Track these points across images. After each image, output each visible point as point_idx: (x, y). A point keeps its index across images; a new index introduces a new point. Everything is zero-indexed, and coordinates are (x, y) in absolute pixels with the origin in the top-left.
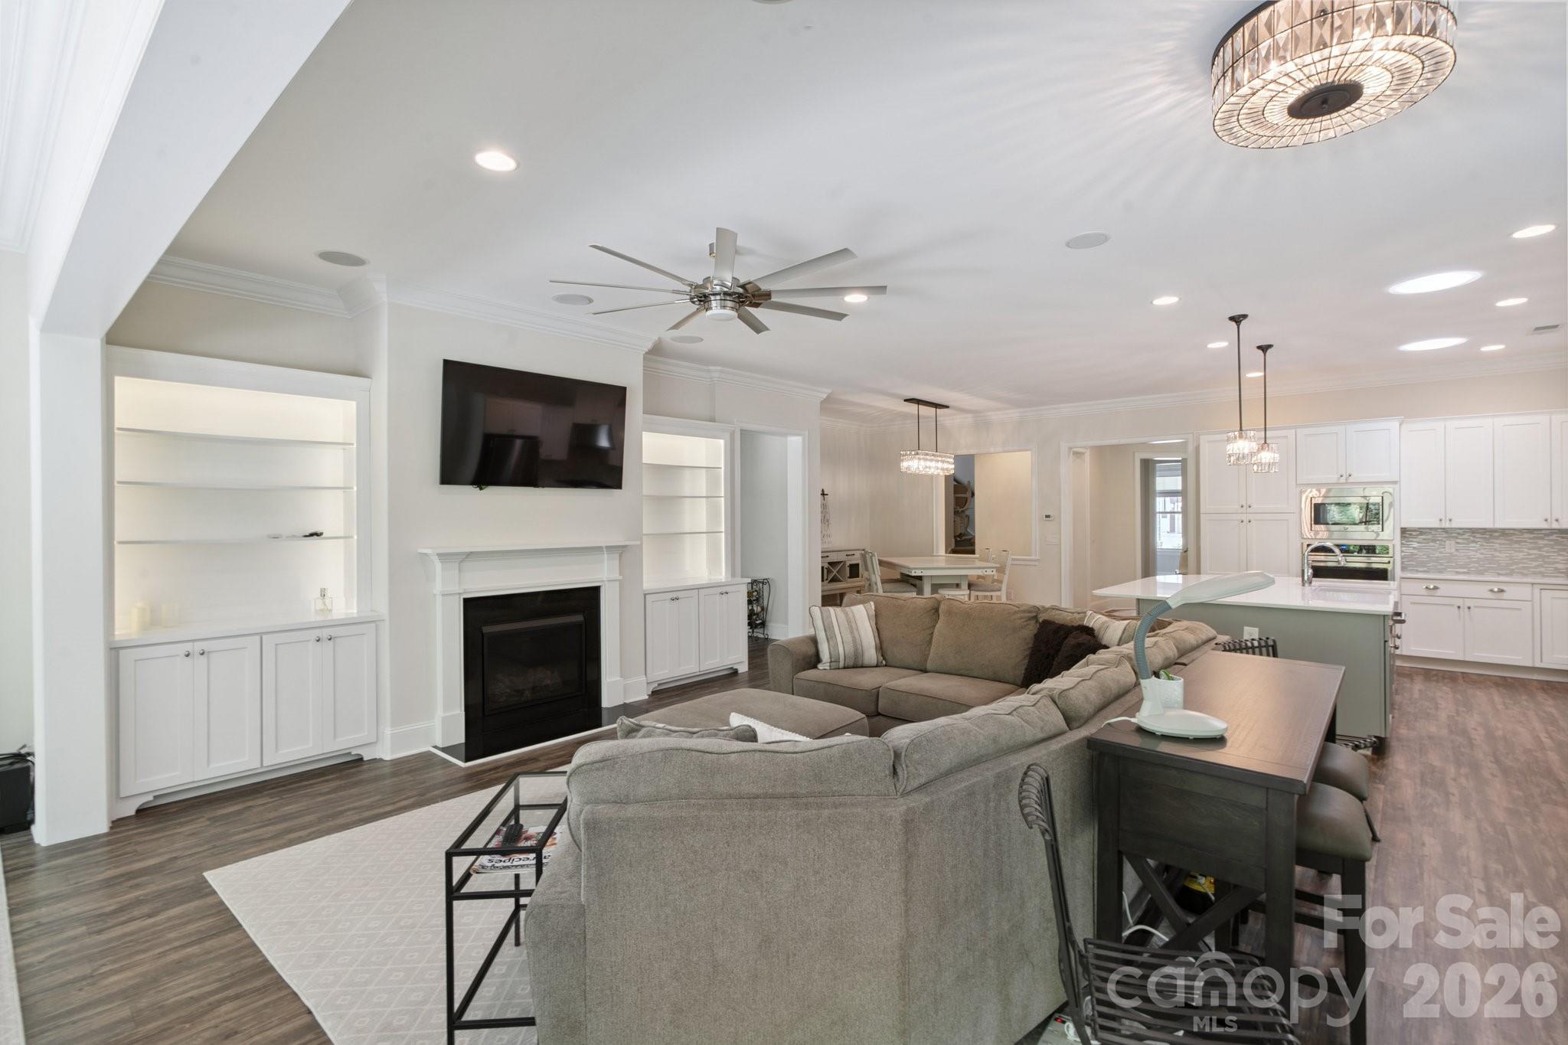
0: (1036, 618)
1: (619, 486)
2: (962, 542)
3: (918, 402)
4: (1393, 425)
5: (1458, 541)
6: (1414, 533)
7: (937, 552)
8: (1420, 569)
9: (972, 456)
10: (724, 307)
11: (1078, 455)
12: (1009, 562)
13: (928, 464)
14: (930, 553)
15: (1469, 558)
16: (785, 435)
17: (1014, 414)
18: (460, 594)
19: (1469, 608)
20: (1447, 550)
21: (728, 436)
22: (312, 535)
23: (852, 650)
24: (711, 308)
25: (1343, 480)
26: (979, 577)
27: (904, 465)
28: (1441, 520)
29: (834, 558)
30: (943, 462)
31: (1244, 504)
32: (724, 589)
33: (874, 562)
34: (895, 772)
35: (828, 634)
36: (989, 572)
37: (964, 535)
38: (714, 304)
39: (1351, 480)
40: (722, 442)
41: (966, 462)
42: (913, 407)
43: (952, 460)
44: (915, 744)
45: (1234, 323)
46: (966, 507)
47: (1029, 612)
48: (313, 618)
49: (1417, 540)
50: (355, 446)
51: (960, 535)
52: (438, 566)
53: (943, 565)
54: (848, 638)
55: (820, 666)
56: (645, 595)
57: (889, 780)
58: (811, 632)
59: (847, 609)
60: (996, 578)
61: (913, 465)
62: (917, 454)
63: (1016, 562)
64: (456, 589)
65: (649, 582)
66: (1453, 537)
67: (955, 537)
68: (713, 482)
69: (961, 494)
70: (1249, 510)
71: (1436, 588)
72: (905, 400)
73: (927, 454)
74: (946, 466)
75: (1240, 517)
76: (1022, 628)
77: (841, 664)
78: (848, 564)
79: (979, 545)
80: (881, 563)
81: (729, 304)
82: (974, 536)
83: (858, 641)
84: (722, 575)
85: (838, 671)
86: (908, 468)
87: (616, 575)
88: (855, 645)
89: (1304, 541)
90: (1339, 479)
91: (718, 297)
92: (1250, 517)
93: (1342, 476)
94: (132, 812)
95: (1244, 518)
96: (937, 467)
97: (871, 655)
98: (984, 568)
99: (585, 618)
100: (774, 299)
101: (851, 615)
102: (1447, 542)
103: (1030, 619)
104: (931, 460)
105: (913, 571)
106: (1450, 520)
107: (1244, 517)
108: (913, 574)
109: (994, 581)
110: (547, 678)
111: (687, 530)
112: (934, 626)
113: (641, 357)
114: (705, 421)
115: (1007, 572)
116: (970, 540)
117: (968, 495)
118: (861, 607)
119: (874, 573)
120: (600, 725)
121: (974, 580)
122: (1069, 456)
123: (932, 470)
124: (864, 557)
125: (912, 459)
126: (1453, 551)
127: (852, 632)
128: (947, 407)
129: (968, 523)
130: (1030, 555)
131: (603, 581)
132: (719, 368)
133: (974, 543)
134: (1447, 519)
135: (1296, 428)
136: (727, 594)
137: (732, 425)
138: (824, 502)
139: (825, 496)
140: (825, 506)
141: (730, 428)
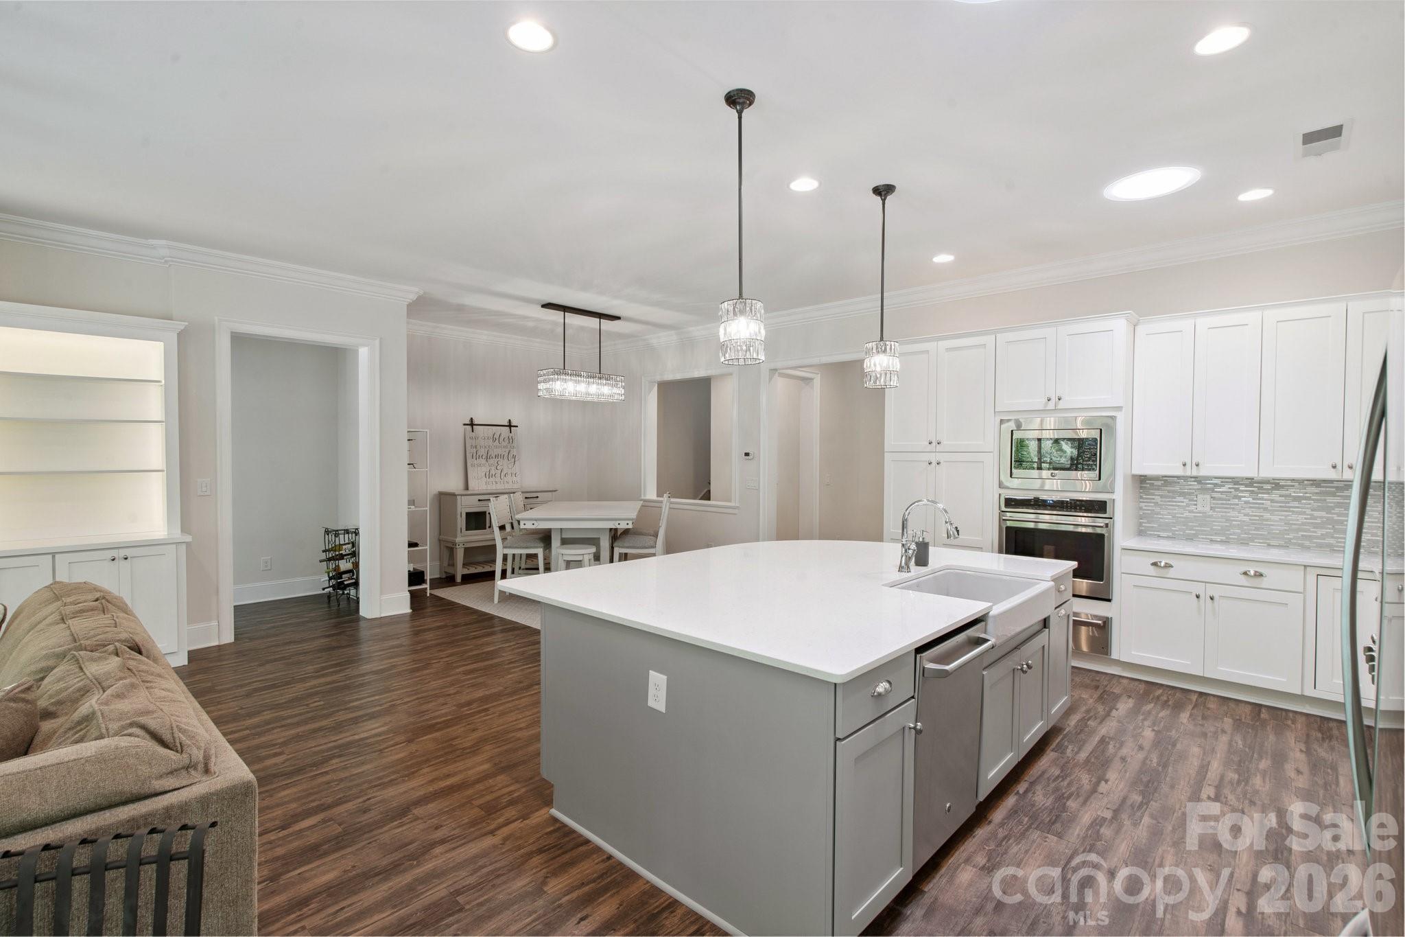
3: (565, 309)
4: (1118, 325)
5: (1215, 495)
6: (1156, 483)
8: (1162, 534)
14: (637, 496)
15: (1227, 520)
19: (1212, 598)
20: (1200, 508)
25: (1051, 405)
28: (1184, 465)
31: (933, 440)
39: (1061, 405)
40: (159, 346)
42: (557, 316)
49: (1160, 493)
66: (1209, 489)
70: (939, 448)
71: (1168, 566)
72: (544, 306)
75: (928, 457)
86: (551, 391)
89: (1002, 491)
90: (1046, 405)
92: (940, 457)
93: (1049, 400)
95: (934, 460)
102: (1200, 497)
106: (1197, 465)
107: (933, 458)
122: (771, 380)
126: (1207, 509)
128: (618, 318)
134: (1194, 463)
135: (995, 332)
136: (126, 559)
137: (187, 324)
138: (511, 435)
139: (512, 428)
140: (511, 440)
141: (182, 328)
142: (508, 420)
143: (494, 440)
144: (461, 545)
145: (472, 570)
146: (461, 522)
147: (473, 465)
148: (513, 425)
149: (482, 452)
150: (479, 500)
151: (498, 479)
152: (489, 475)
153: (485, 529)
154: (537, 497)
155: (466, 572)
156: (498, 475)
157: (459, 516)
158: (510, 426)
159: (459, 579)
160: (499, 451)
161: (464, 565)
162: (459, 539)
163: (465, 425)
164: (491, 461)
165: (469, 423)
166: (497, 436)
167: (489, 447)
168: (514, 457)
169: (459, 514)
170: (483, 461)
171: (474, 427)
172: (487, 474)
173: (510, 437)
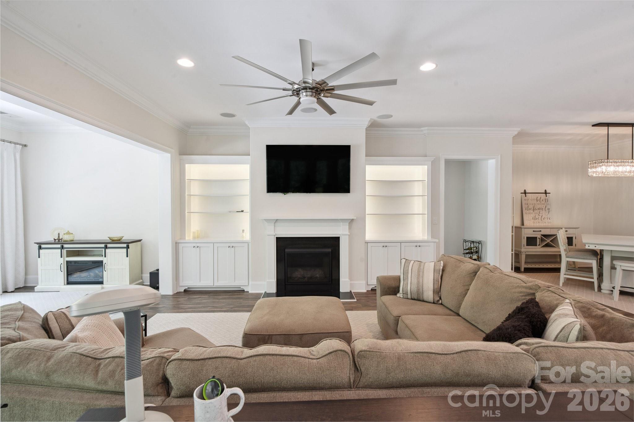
1: (348, 192)
21: (430, 163)
23: (416, 289)
27: (591, 171)
35: (404, 276)
48: (227, 239)
52: (266, 224)
54: (415, 281)
55: (398, 295)
56: (367, 243)
58: (399, 274)
64: (273, 233)
65: (369, 237)
72: (593, 126)
77: (409, 296)
83: (421, 284)
85: (407, 300)
87: (347, 233)
88: (418, 287)
94: (183, 291)
97: (429, 295)
99: (332, 251)
110: (318, 274)
112: (471, 284)
113: (365, 130)
127: (418, 278)
131: (342, 235)
136: (420, 246)
137: (435, 158)
138: (546, 198)
139: (547, 194)
140: (547, 200)
141: (433, 159)
142: (544, 190)
143: (537, 200)
144: (524, 253)
145: (530, 266)
146: (524, 241)
147: (526, 213)
148: (547, 192)
149: (531, 206)
150: (533, 231)
151: (540, 221)
152: (535, 218)
153: (536, 246)
154: (541, 231)
155: (526, 266)
156: (540, 219)
157: (523, 239)
158: (546, 193)
159: (523, 270)
160: (539, 206)
161: (526, 263)
162: (523, 250)
163: (521, 193)
164: (536, 211)
165: (544, 192)
166: (539, 198)
167: (534, 204)
168: (549, 209)
169: (523, 237)
170: (532, 211)
171: (526, 194)
172: (534, 218)
173: (546, 199)
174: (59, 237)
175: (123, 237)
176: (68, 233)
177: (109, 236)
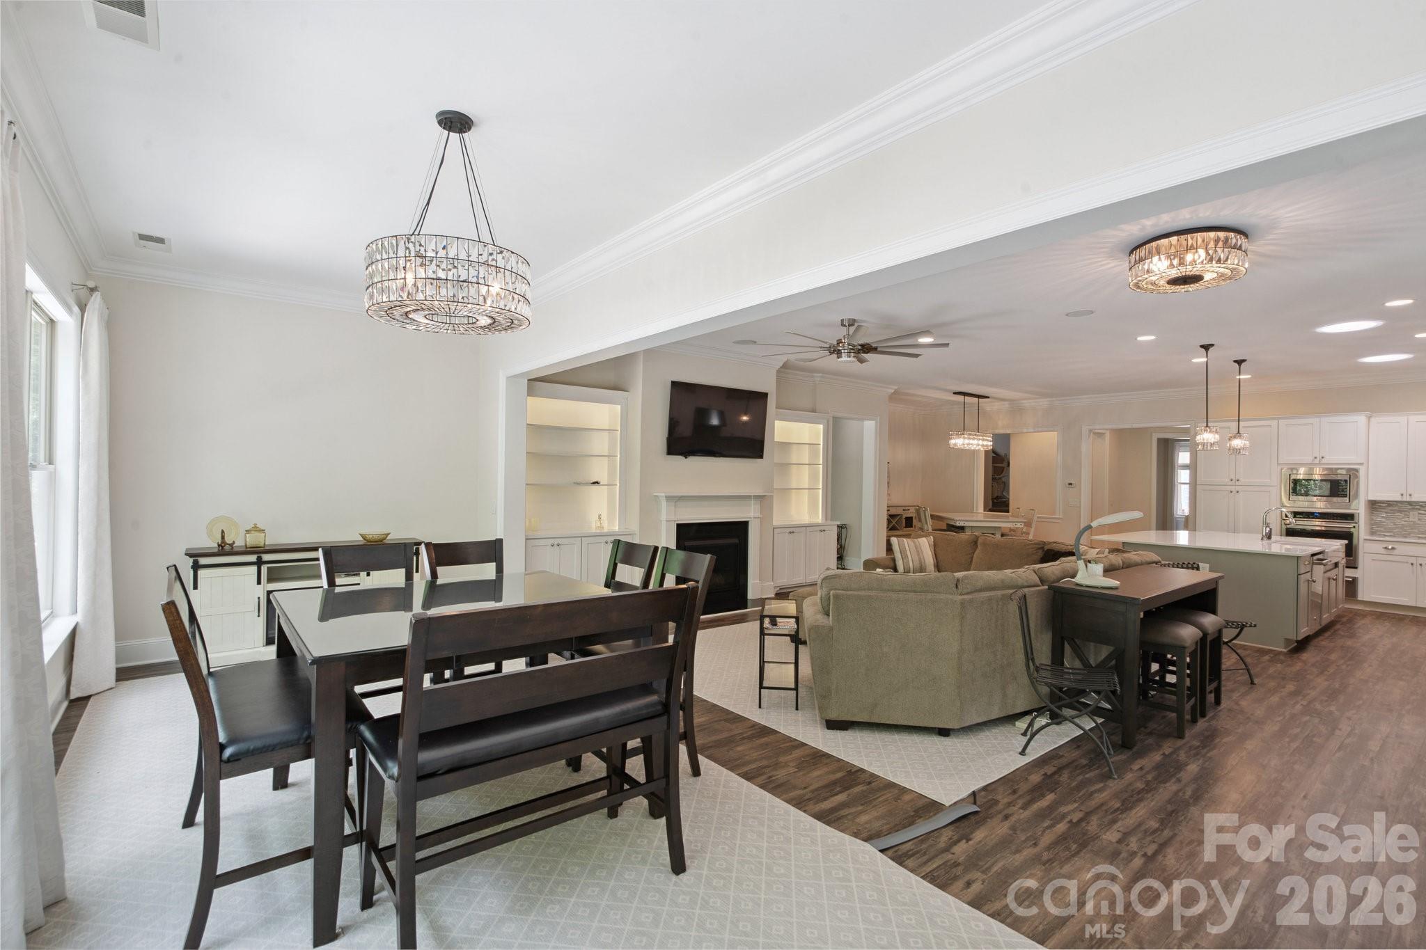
0: (1043, 548)
1: (761, 457)
2: (998, 502)
3: (965, 394)
4: (1362, 418)
6: (1383, 504)
7: (977, 510)
9: (1009, 434)
10: (850, 357)
11: (1100, 435)
12: (1035, 519)
13: (972, 442)
14: (971, 510)
16: (863, 420)
17: (1044, 402)
18: (675, 521)
19: (1421, 565)
20: (1411, 519)
21: (826, 421)
22: (594, 483)
23: (918, 565)
24: (841, 357)
25: (1316, 461)
26: (1011, 530)
27: (953, 442)
28: (1402, 495)
29: (893, 511)
30: (983, 440)
31: (1234, 478)
32: (822, 528)
33: (927, 514)
34: (957, 587)
35: (903, 555)
36: (1018, 525)
37: (1001, 498)
38: (843, 355)
39: (1323, 461)
40: (821, 426)
41: (1003, 440)
42: (961, 398)
43: (990, 439)
44: (965, 577)
45: (1203, 349)
46: (1001, 476)
47: (1039, 544)
48: (593, 530)
49: (1385, 509)
50: (619, 432)
51: (997, 498)
52: (664, 503)
53: (982, 519)
54: (916, 558)
56: (774, 528)
57: (955, 589)
59: (915, 540)
60: (1024, 530)
61: (958, 442)
62: (963, 434)
63: (1039, 520)
64: (672, 517)
65: (777, 520)
66: (1415, 508)
67: (992, 499)
68: (814, 454)
69: (998, 463)
70: (1237, 483)
71: (1393, 548)
72: (954, 393)
73: (970, 434)
74: (985, 443)
75: (1229, 488)
76: (1033, 554)
78: (904, 516)
79: (1012, 505)
80: (932, 516)
81: (852, 354)
82: (1009, 499)
83: (922, 560)
84: (819, 518)
86: (955, 444)
87: (758, 515)
88: (920, 563)
90: (1313, 460)
91: (846, 351)
92: (1238, 488)
93: (1315, 458)
95: (1233, 490)
96: (980, 444)
98: (1014, 522)
99: (739, 541)
100: (879, 349)
101: (917, 543)
102: (1411, 511)
103: (1039, 549)
104: (974, 439)
105: (958, 523)
106: (1411, 495)
107: (1233, 488)
108: (958, 525)
109: (1022, 533)
111: (794, 486)
112: (974, 553)
113: (776, 372)
114: (810, 412)
115: (1033, 525)
116: (1005, 502)
117: (1005, 464)
118: (924, 539)
119: (927, 523)
120: (746, 608)
121: (1006, 531)
122: (1089, 437)
123: (975, 446)
124: (918, 512)
125: (959, 438)
126: (1417, 520)
127: (918, 555)
128: (988, 397)
129: (1004, 488)
130: (1054, 514)
131: (750, 518)
132: (820, 375)
133: (1009, 504)
134: (1408, 494)
135: (1278, 419)
174: (223, 537)
175: (389, 534)
176: (256, 529)
177: (363, 532)
